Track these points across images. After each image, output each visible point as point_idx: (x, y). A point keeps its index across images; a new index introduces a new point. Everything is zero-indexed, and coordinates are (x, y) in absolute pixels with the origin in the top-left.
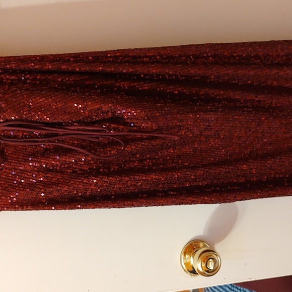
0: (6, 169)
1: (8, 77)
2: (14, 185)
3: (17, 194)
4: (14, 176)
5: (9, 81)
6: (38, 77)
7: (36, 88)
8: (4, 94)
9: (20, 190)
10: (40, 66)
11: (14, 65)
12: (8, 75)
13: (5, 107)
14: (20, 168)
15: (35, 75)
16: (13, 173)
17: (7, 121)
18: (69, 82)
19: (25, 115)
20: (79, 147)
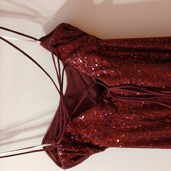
0: (116, 118)
1: (121, 53)
2: (122, 129)
3: (124, 136)
4: (122, 123)
5: (122, 56)
6: (142, 54)
7: (141, 62)
8: (120, 65)
9: (125, 133)
10: (145, 46)
11: (127, 45)
12: (121, 52)
13: (121, 75)
14: (126, 117)
15: (140, 53)
16: (121, 121)
17: (121, 85)
18: (164, 58)
19: (135, 81)
20: (169, 105)
